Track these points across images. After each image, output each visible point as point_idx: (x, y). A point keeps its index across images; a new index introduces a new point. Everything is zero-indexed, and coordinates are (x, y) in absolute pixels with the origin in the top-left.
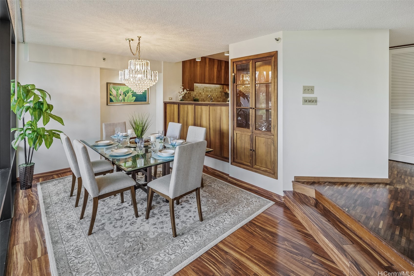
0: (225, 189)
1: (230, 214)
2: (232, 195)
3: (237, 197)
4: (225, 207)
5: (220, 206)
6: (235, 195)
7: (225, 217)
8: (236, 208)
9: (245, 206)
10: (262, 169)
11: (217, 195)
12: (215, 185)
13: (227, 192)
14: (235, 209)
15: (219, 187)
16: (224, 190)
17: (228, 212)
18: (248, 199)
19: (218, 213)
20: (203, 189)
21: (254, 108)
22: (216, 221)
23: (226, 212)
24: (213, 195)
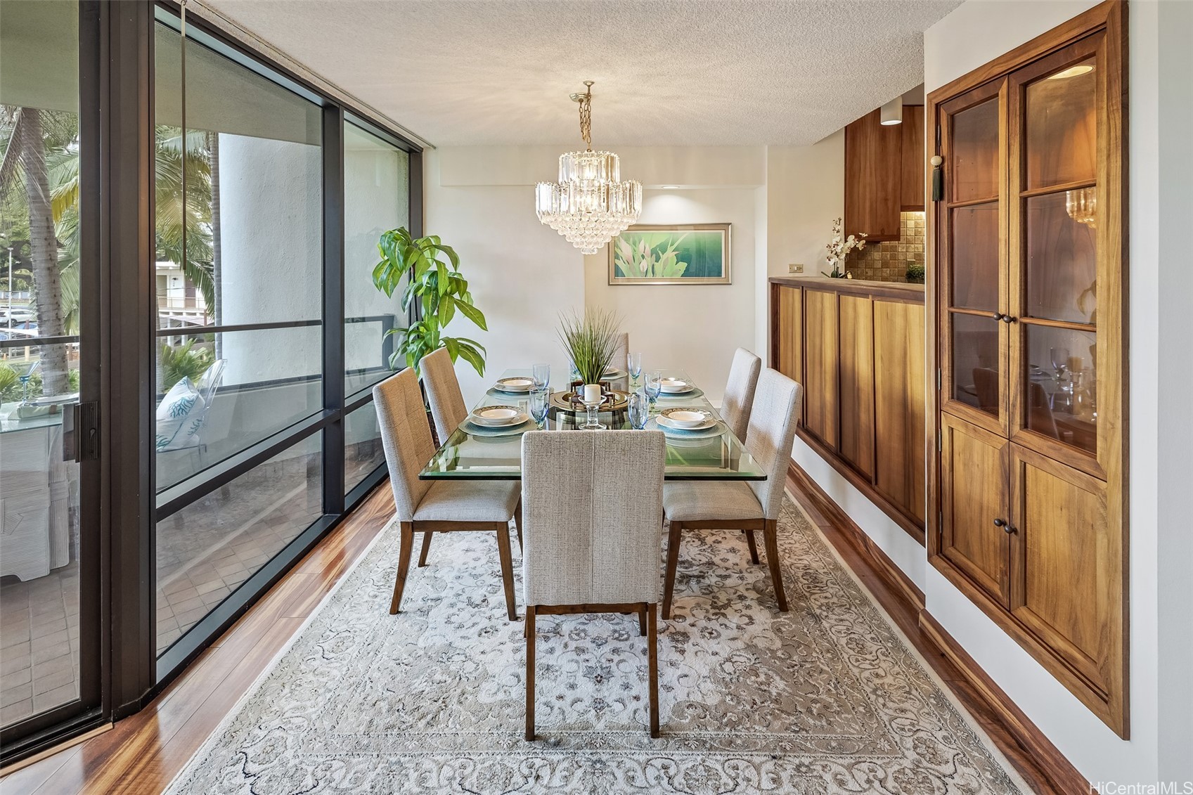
0: (868, 656)
1: (785, 776)
2: (873, 697)
3: (886, 718)
4: (795, 732)
5: (776, 717)
6: (890, 704)
7: (750, 772)
8: (837, 765)
9: (890, 779)
10: (1052, 644)
11: (808, 665)
12: (842, 620)
13: (866, 674)
14: (824, 767)
15: (852, 636)
16: (857, 660)
17: (780, 762)
18: (935, 757)
19: (739, 742)
20: (780, 618)
21: (1018, 317)
22: (701, 767)
23: (774, 757)
24: (795, 658)
